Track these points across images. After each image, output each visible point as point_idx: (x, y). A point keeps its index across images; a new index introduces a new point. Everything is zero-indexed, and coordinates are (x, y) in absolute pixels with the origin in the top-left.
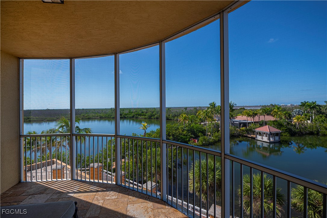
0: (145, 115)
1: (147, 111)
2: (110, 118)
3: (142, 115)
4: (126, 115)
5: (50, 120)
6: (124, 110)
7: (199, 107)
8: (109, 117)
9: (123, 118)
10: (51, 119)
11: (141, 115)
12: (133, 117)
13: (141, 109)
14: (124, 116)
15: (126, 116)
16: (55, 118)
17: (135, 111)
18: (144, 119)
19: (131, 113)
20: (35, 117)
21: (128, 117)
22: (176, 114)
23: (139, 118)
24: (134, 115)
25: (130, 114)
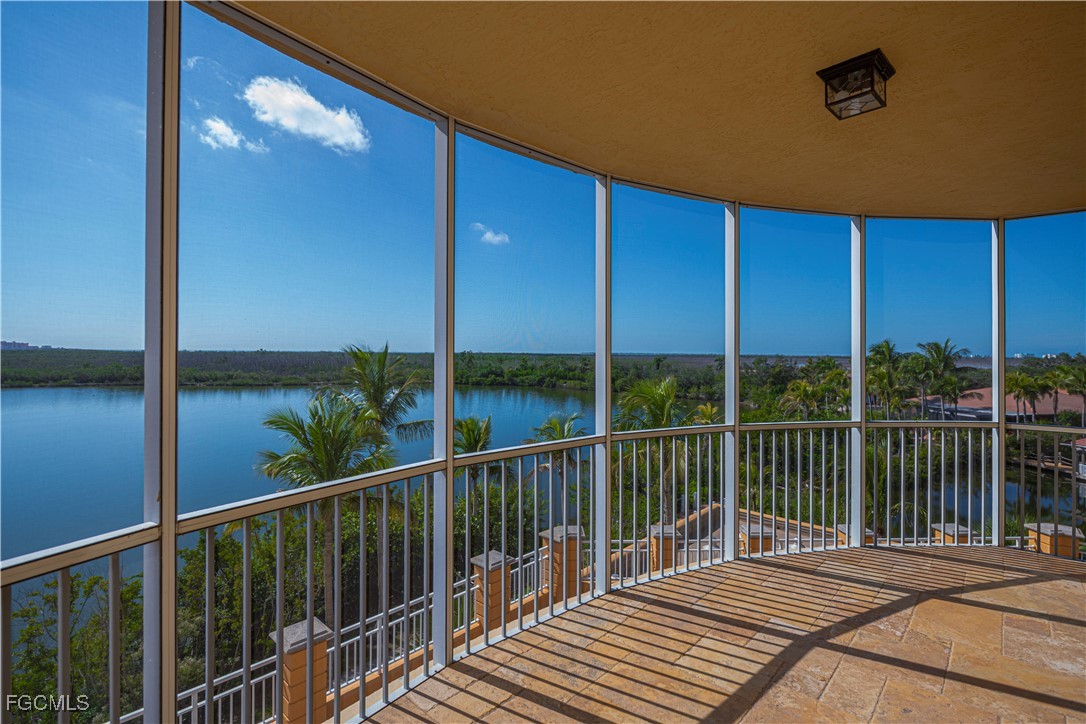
0: (583, 380)
1: (586, 365)
2: (465, 384)
3: (570, 379)
4: (517, 376)
5: (290, 385)
6: (501, 361)
7: (777, 356)
8: (464, 380)
9: (508, 384)
10: (293, 381)
11: (564, 378)
12: (541, 382)
13: (563, 358)
14: (510, 380)
15: (518, 380)
16: (303, 379)
17: (542, 363)
18: (578, 392)
19: (529, 371)
20: (246, 374)
21: (523, 381)
22: (692, 378)
23: (562, 387)
24: (544, 378)
25: (527, 374)
